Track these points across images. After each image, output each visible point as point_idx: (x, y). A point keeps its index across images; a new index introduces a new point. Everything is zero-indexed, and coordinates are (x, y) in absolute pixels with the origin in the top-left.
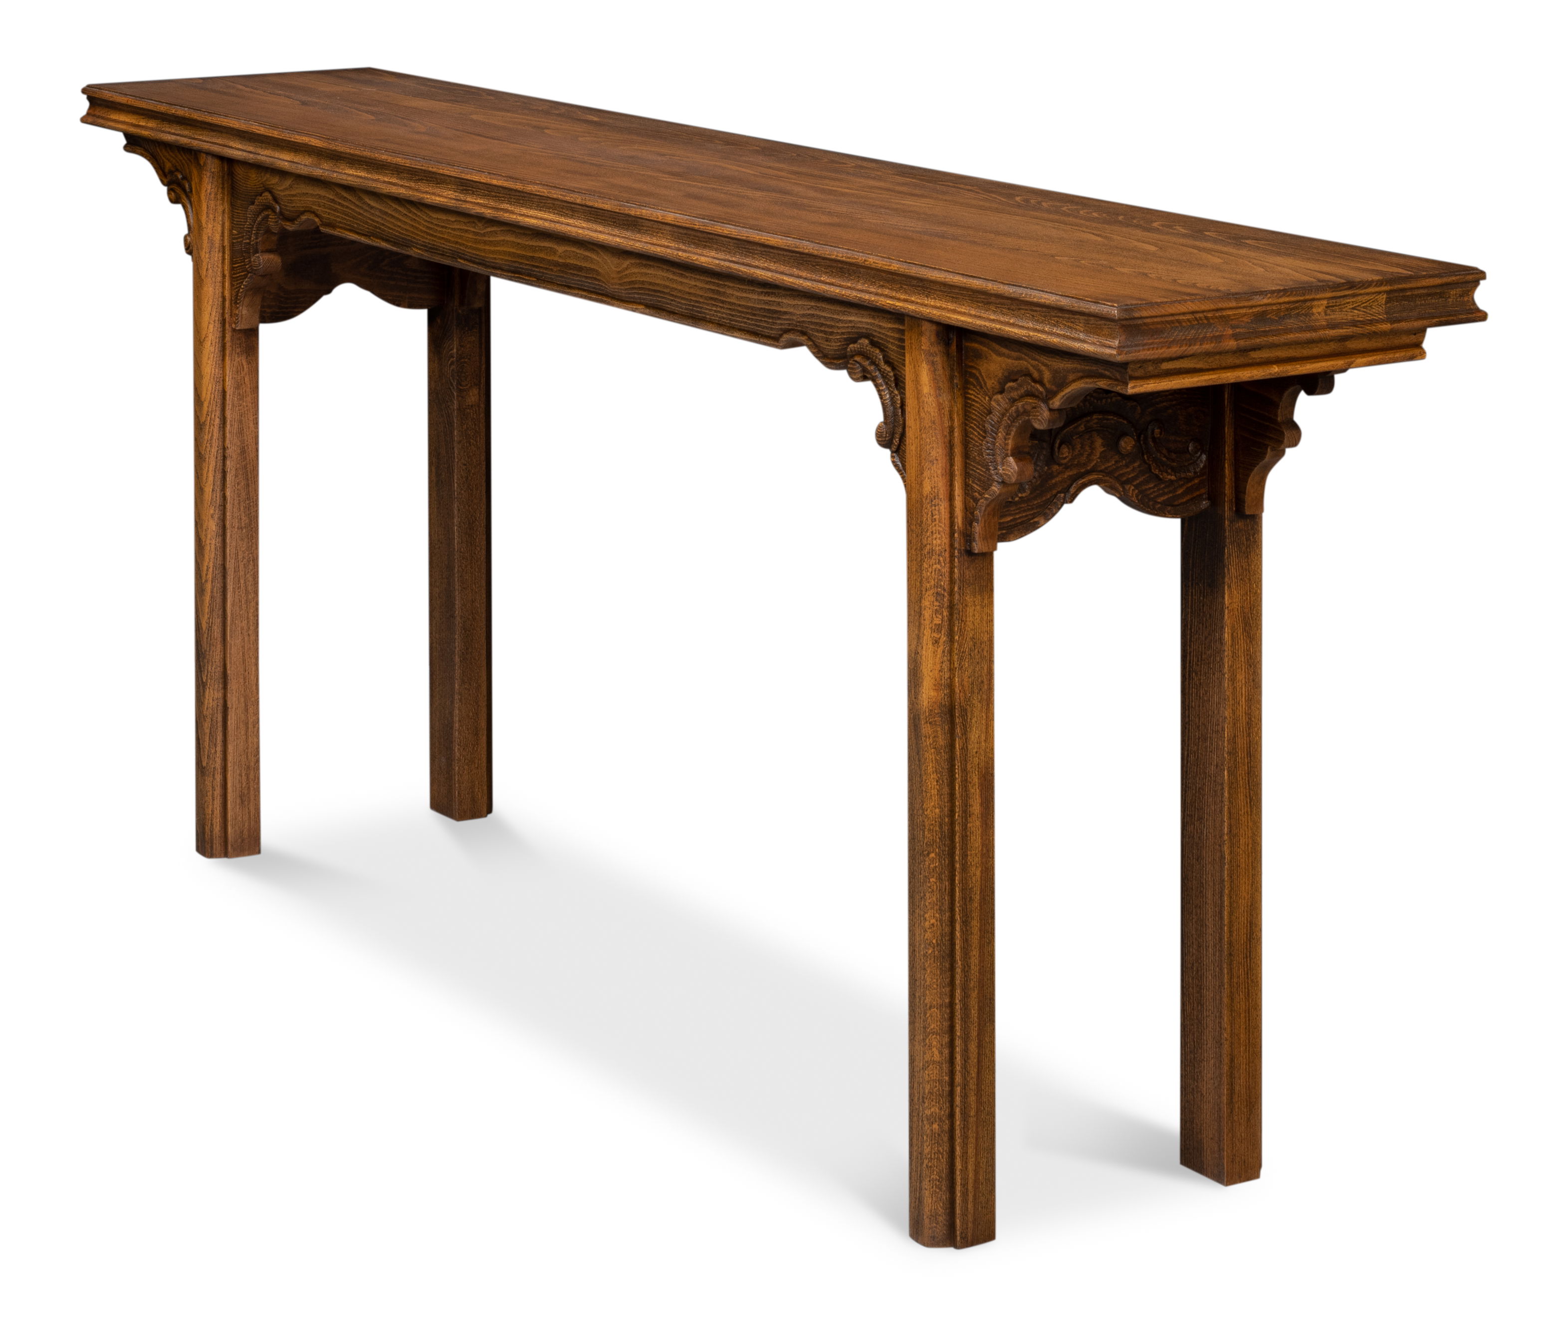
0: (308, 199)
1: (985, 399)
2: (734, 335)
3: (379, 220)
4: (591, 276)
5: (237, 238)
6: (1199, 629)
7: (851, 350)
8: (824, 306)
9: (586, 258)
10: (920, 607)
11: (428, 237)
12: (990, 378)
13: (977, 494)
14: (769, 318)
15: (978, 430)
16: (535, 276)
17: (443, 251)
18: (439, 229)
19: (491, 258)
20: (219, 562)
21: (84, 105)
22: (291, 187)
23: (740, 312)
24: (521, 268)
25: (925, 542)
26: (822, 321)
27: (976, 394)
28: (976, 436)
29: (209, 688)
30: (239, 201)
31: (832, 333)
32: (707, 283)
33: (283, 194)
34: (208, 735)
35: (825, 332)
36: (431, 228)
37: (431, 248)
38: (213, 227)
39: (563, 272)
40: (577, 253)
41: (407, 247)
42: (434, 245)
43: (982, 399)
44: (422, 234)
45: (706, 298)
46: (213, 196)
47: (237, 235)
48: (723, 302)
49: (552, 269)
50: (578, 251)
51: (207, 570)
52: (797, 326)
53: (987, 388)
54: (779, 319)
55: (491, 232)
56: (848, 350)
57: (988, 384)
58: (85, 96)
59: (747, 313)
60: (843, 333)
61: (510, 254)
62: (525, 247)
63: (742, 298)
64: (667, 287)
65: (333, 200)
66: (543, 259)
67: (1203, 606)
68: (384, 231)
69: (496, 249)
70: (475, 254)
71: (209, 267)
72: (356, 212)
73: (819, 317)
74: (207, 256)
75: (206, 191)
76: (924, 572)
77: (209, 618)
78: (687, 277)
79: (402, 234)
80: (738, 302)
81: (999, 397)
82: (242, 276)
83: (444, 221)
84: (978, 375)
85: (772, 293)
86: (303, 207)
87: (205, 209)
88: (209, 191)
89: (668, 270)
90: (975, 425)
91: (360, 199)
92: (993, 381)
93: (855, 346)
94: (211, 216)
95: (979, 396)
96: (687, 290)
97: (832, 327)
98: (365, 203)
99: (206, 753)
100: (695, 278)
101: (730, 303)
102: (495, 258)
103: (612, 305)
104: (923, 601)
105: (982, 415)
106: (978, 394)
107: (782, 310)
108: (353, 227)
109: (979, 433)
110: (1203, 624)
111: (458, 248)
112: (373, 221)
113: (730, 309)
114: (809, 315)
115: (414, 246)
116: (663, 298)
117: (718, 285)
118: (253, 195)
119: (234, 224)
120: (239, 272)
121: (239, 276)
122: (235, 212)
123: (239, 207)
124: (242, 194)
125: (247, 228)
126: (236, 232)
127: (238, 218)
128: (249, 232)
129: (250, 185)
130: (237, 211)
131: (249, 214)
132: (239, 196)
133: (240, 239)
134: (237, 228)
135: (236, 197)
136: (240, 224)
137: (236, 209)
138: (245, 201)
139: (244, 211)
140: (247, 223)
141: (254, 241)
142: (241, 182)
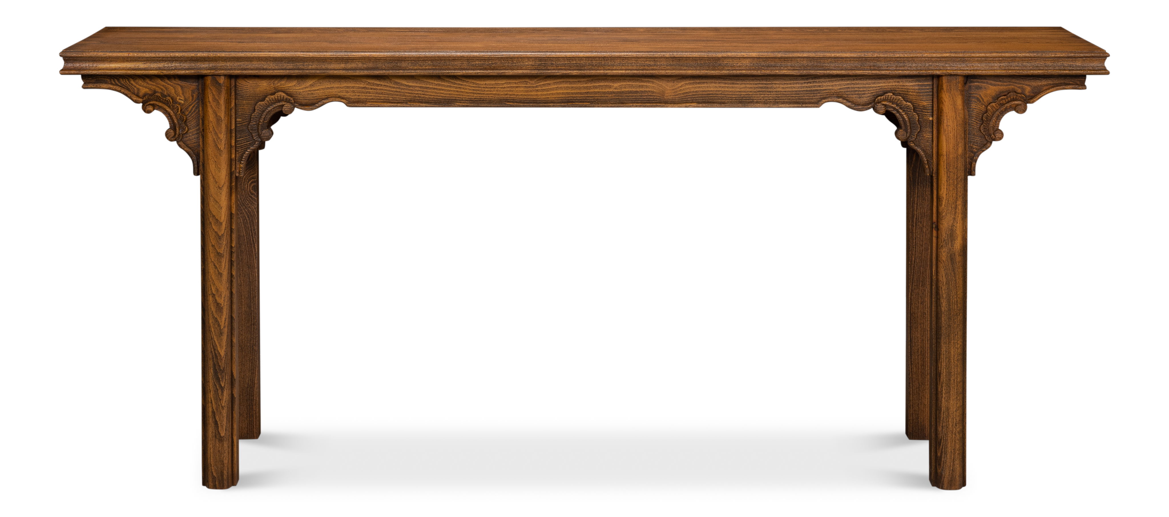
0: (334, 90)
1: (982, 107)
2: (779, 106)
3: (419, 92)
4: (646, 94)
5: (241, 123)
6: (923, 203)
7: (878, 100)
8: (857, 82)
9: (642, 86)
10: (956, 205)
11: (475, 95)
12: (987, 97)
13: (975, 150)
14: (811, 94)
15: (976, 121)
16: (589, 102)
17: (490, 101)
18: (486, 89)
19: (544, 98)
20: (230, 314)
21: (61, 63)
22: (311, 85)
23: (785, 94)
24: (574, 100)
25: (959, 175)
26: (856, 89)
27: (976, 106)
28: (975, 124)
29: (226, 389)
30: (245, 101)
31: (864, 94)
32: (756, 84)
33: (301, 91)
34: (226, 417)
35: (858, 94)
36: (478, 90)
37: (476, 101)
39: (618, 96)
40: (633, 85)
41: (450, 103)
42: (481, 99)
43: (980, 107)
44: (469, 94)
45: (755, 92)
47: (241, 121)
48: (770, 92)
49: (607, 96)
50: (633, 84)
51: (225, 321)
52: (833, 94)
53: (984, 102)
54: (819, 93)
55: (543, 84)
56: (877, 100)
57: (984, 100)
58: (62, 58)
59: (792, 94)
60: (872, 93)
61: (563, 93)
62: (576, 88)
63: (787, 87)
64: (719, 91)
65: (365, 87)
66: (599, 92)
67: (926, 192)
68: (423, 97)
69: (549, 93)
70: (526, 98)
72: (392, 91)
73: (854, 88)
76: (959, 189)
77: (226, 348)
78: (738, 84)
79: (445, 97)
80: (784, 90)
81: (994, 104)
82: (247, 144)
83: (492, 85)
84: (978, 97)
85: (814, 82)
86: (326, 95)
89: (720, 83)
90: (974, 119)
91: (396, 83)
92: (988, 98)
93: (882, 97)
95: (979, 106)
96: (739, 90)
97: (864, 91)
98: (402, 85)
99: (224, 428)
100: (745, 83)
101: (776, 91)
102: (548, 98)
103: (667, 107)
104: (958, 202)
105: (979, 114)
106: (977, 105)
107: (822, 88)
108: (389, 100)
109: (977, 123)
110: (925, 200)
111: (507, 97)
112: (412, 93)
113: (776, 94)
114: (845, 88)
115: (457, 102)
116: (715, 97)
117: (766, 84)
118: (262, 96)
119: (239, 115)
120: (244, 143)
121: (244, 145)
122: (240, 108)
123: (244, 105)
124: (248, 96)
125: (254, 115)
126: (240, 120)
127: (242, 111)
128: (256, 117)
129: (259, 90)
130: (242, 107)
131: (258, 107)
132: (244, 98)
133: (246, 123)
134: (242, 117)
135: (240, 99)
136: (245, 115)
137: (241, 106)
138: (252, 100)
139: (250, 106)
140: (255, 113)
141: (262, 122)
142: (247, 90)
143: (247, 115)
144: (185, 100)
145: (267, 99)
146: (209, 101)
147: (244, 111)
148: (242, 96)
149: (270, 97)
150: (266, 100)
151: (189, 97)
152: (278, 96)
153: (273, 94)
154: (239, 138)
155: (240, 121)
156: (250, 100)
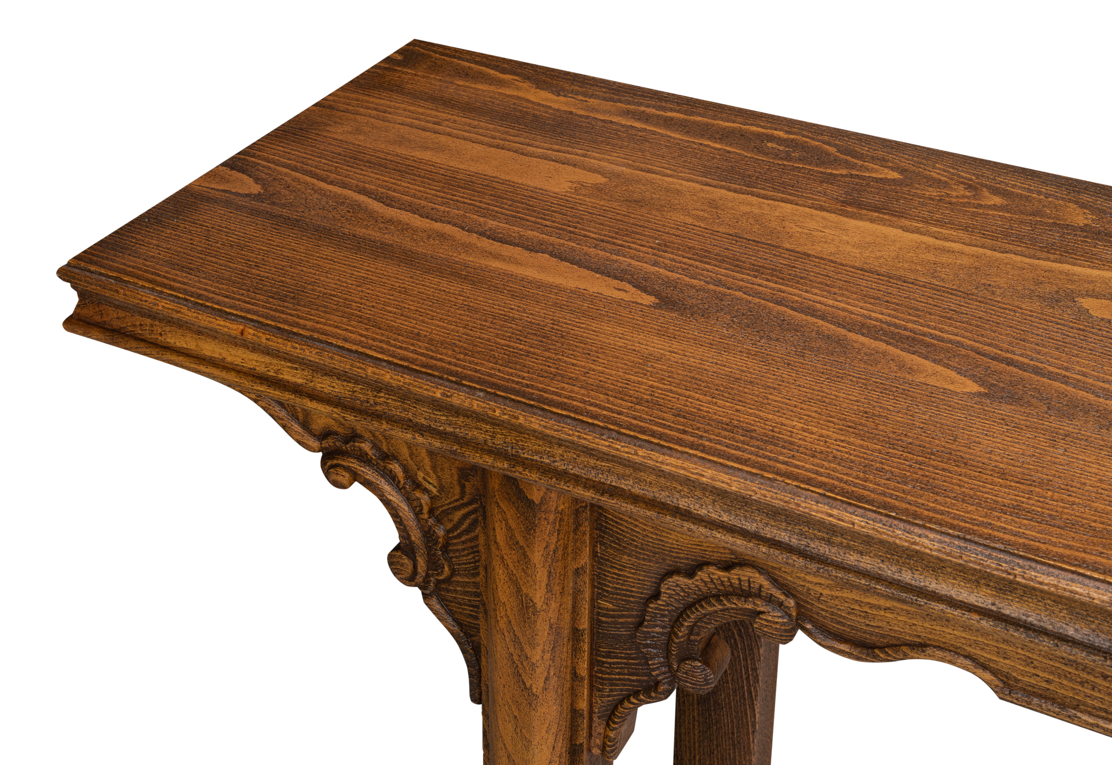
5: (613, 617)
21: (66, 301)
30: (626, 556)
38: (560, 606)
46: (560, 552)
47: (614, 611)
58: (67, 282)
71: (552, 673)
74: (548, 656)
75: (547, 547)
82: (630, 680)
87: (545, 579)
88: (552, 547)
94: (557, 588)
118: (687, 559)
119: (607, 591)
120: (619, 674)
121: (620, 679)
122: (609, 572)
123: (624, 567)
124: (636, 546)
125: (656, 609)
126: (610, 606)
127: (618, 584)
128: (664, 616)
129: (677, 541)
130: (616, 571)
131: (669, 589)
132: (624, 547)
133: (629, 620)
134: (616, 599)
135: (611, 547)
136: (625, 595)
137: (612, 567)
138: (650, 561)
139: (645, 576)
140: (660, 602)
141: (682, 637)
142: (636, 526)
143: (633, 597)
144: (441, 489)
145: (701, 574)
146: (495, 542)
147: (622, 585)
148: (618, 539)
149: (713, 574)
150: (697, 578)
151: (451, 483)
152: (740, 580)
153: (727, 567)
154: (604, 657)
155: (607, 609)
156: (644, 559)
